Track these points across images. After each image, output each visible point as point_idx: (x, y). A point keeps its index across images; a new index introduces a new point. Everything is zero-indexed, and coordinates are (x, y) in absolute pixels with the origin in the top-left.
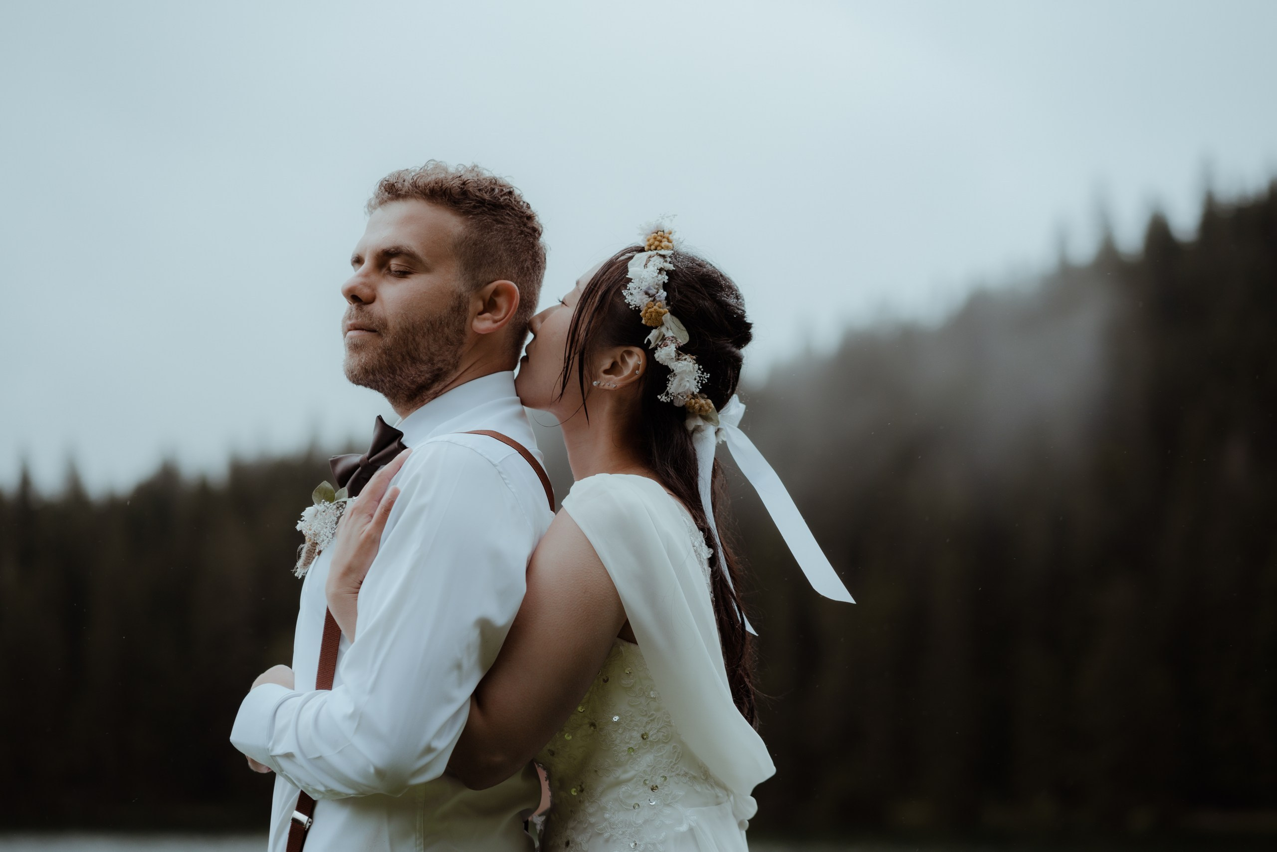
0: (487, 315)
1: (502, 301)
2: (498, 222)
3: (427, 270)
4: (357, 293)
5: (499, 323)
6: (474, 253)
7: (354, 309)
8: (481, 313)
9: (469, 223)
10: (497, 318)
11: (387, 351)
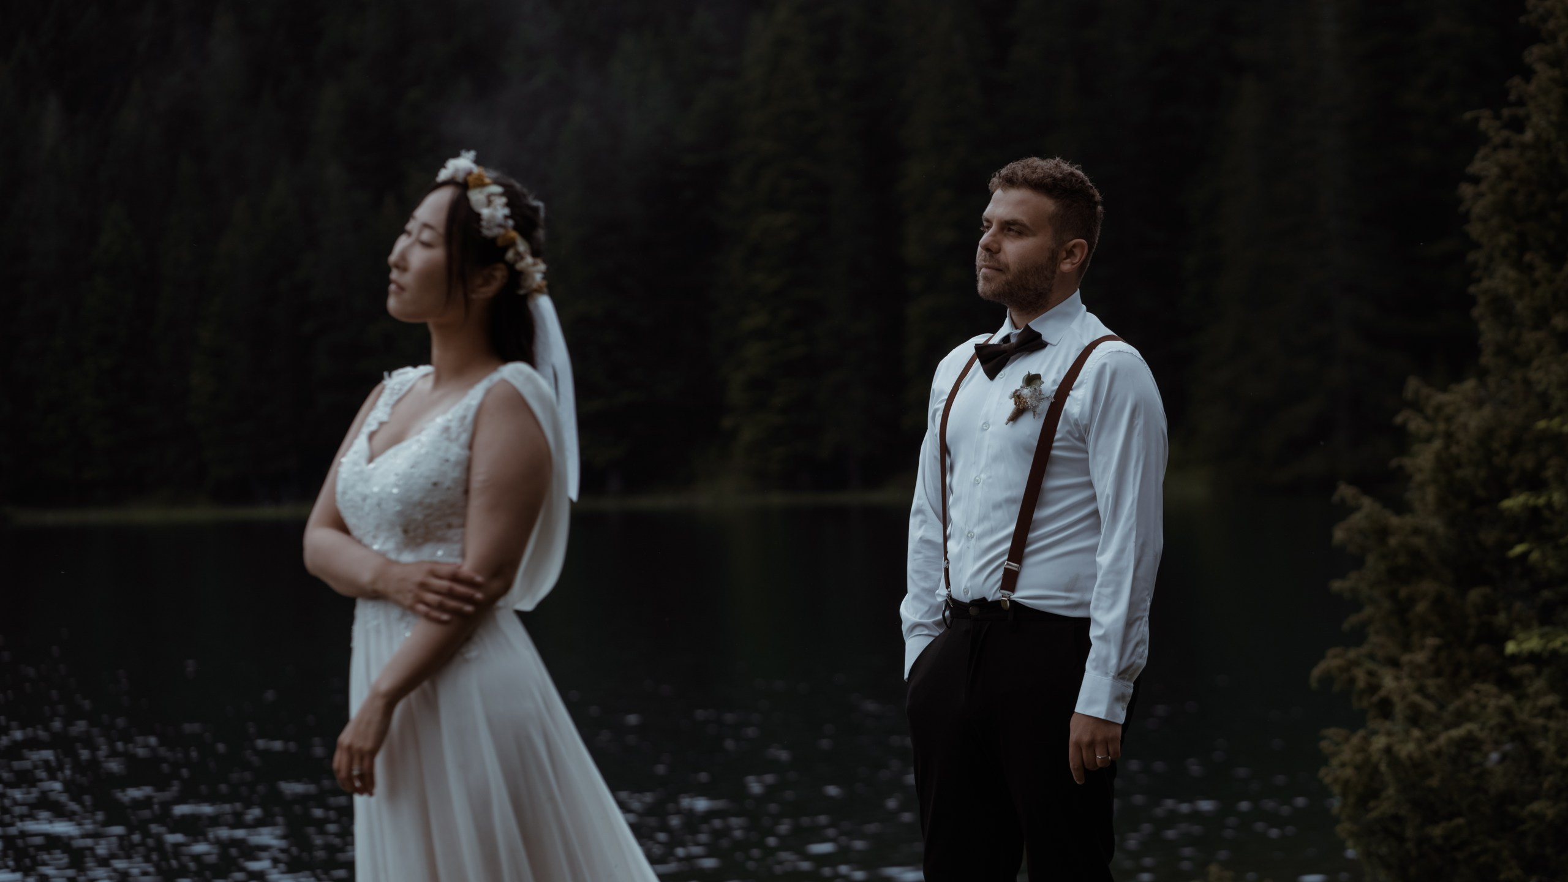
0: (1068, 260)
1: (1077, 251)
3: (1034, 235)
4: (990, 247)
5: (1075, 265)
6: (1060, 222)
7: (988, 256)
8: (1064, 259)
10: (1075, 262)
11: (1008, 283)
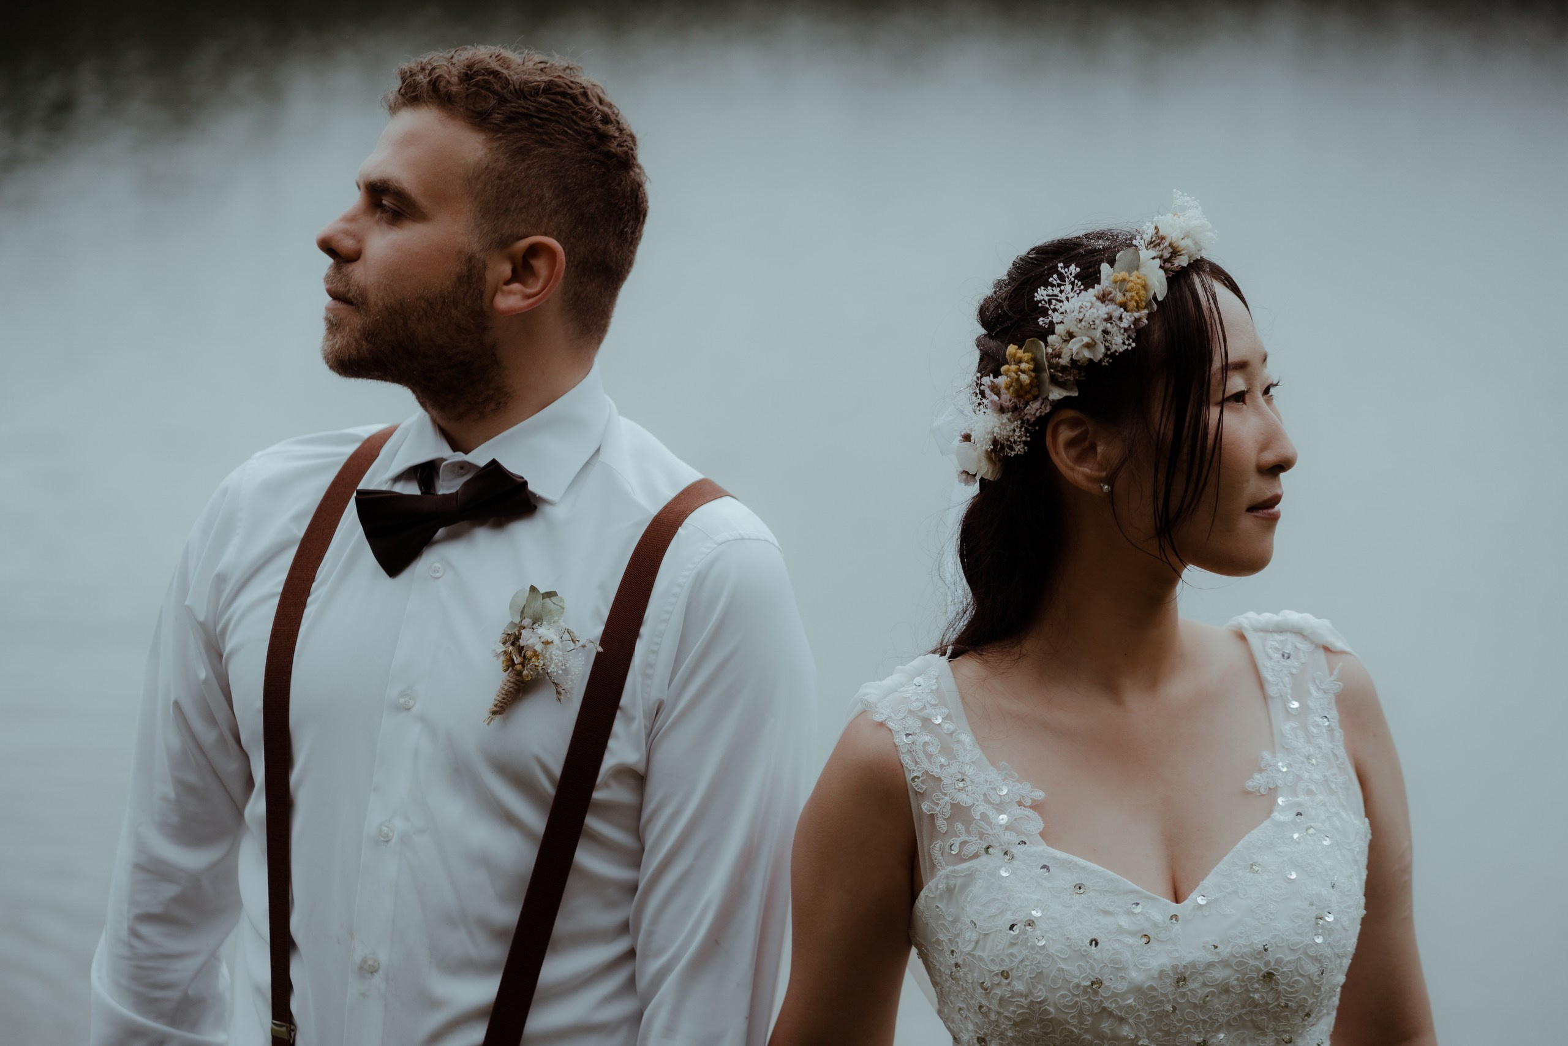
2: (543, 143)
3: (424, 218)
5: (531, 300)
6: (497, 192)
8: (508, 282)
9: (495, 145)
10: (530, 290)
